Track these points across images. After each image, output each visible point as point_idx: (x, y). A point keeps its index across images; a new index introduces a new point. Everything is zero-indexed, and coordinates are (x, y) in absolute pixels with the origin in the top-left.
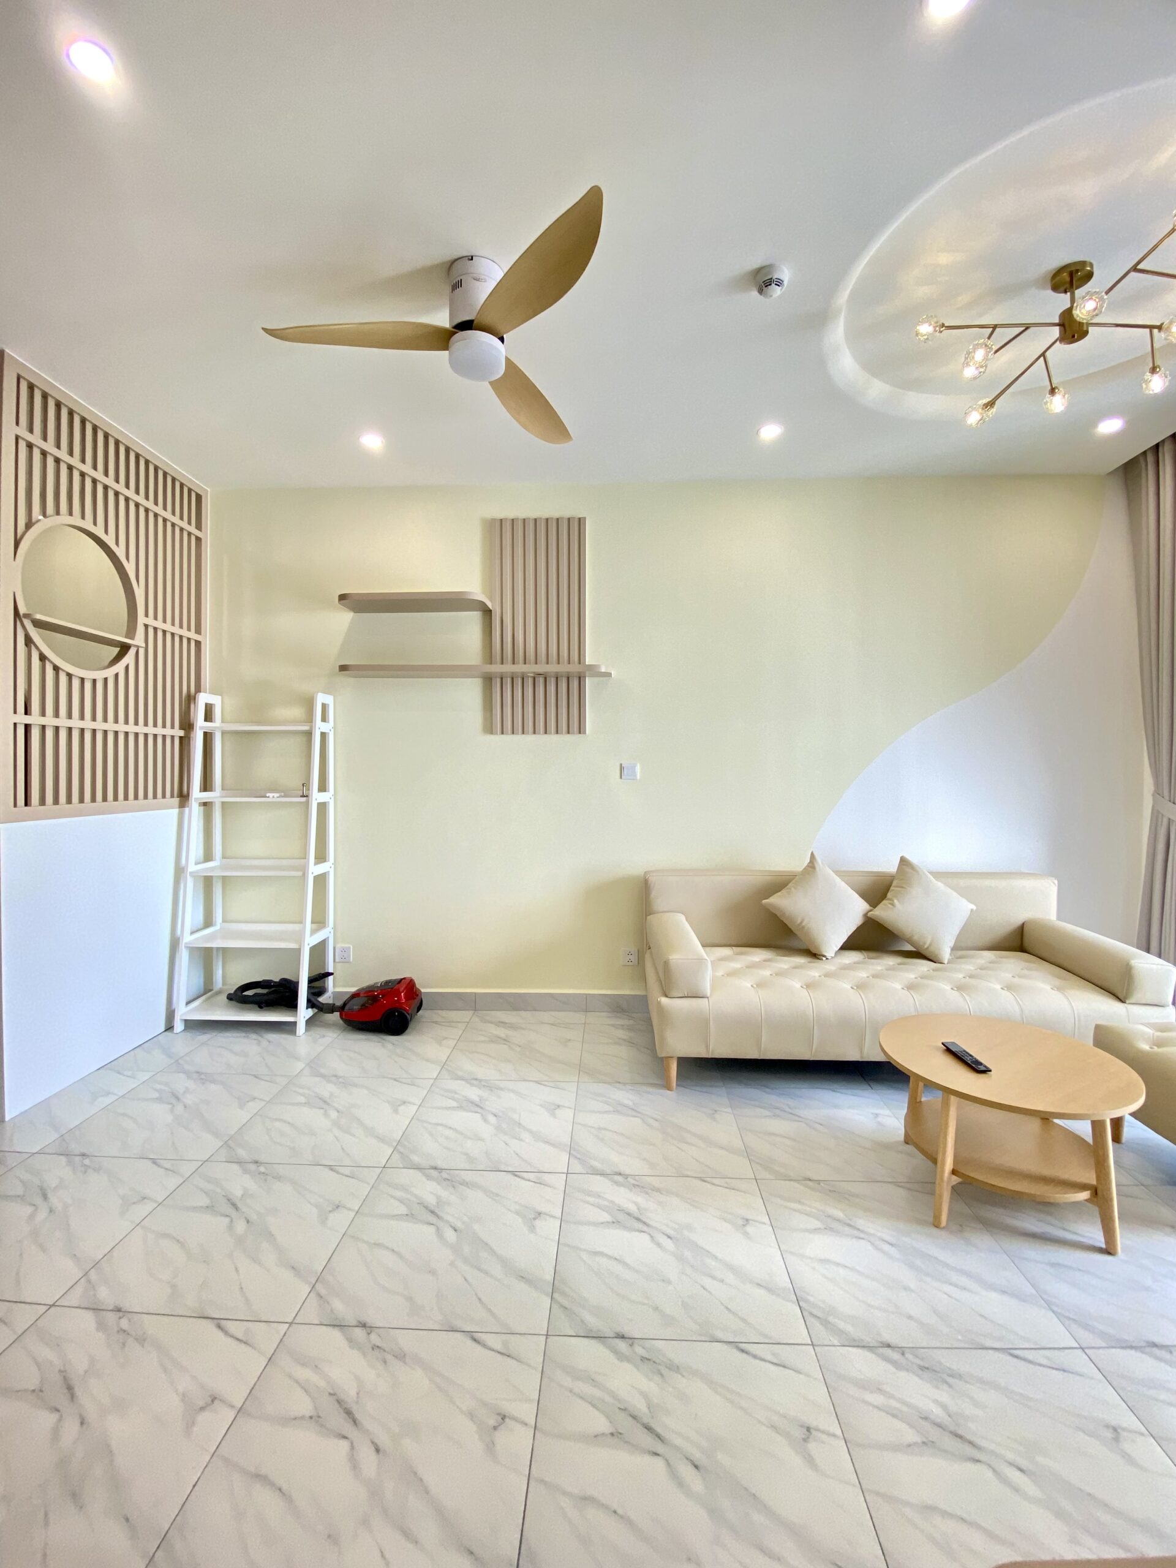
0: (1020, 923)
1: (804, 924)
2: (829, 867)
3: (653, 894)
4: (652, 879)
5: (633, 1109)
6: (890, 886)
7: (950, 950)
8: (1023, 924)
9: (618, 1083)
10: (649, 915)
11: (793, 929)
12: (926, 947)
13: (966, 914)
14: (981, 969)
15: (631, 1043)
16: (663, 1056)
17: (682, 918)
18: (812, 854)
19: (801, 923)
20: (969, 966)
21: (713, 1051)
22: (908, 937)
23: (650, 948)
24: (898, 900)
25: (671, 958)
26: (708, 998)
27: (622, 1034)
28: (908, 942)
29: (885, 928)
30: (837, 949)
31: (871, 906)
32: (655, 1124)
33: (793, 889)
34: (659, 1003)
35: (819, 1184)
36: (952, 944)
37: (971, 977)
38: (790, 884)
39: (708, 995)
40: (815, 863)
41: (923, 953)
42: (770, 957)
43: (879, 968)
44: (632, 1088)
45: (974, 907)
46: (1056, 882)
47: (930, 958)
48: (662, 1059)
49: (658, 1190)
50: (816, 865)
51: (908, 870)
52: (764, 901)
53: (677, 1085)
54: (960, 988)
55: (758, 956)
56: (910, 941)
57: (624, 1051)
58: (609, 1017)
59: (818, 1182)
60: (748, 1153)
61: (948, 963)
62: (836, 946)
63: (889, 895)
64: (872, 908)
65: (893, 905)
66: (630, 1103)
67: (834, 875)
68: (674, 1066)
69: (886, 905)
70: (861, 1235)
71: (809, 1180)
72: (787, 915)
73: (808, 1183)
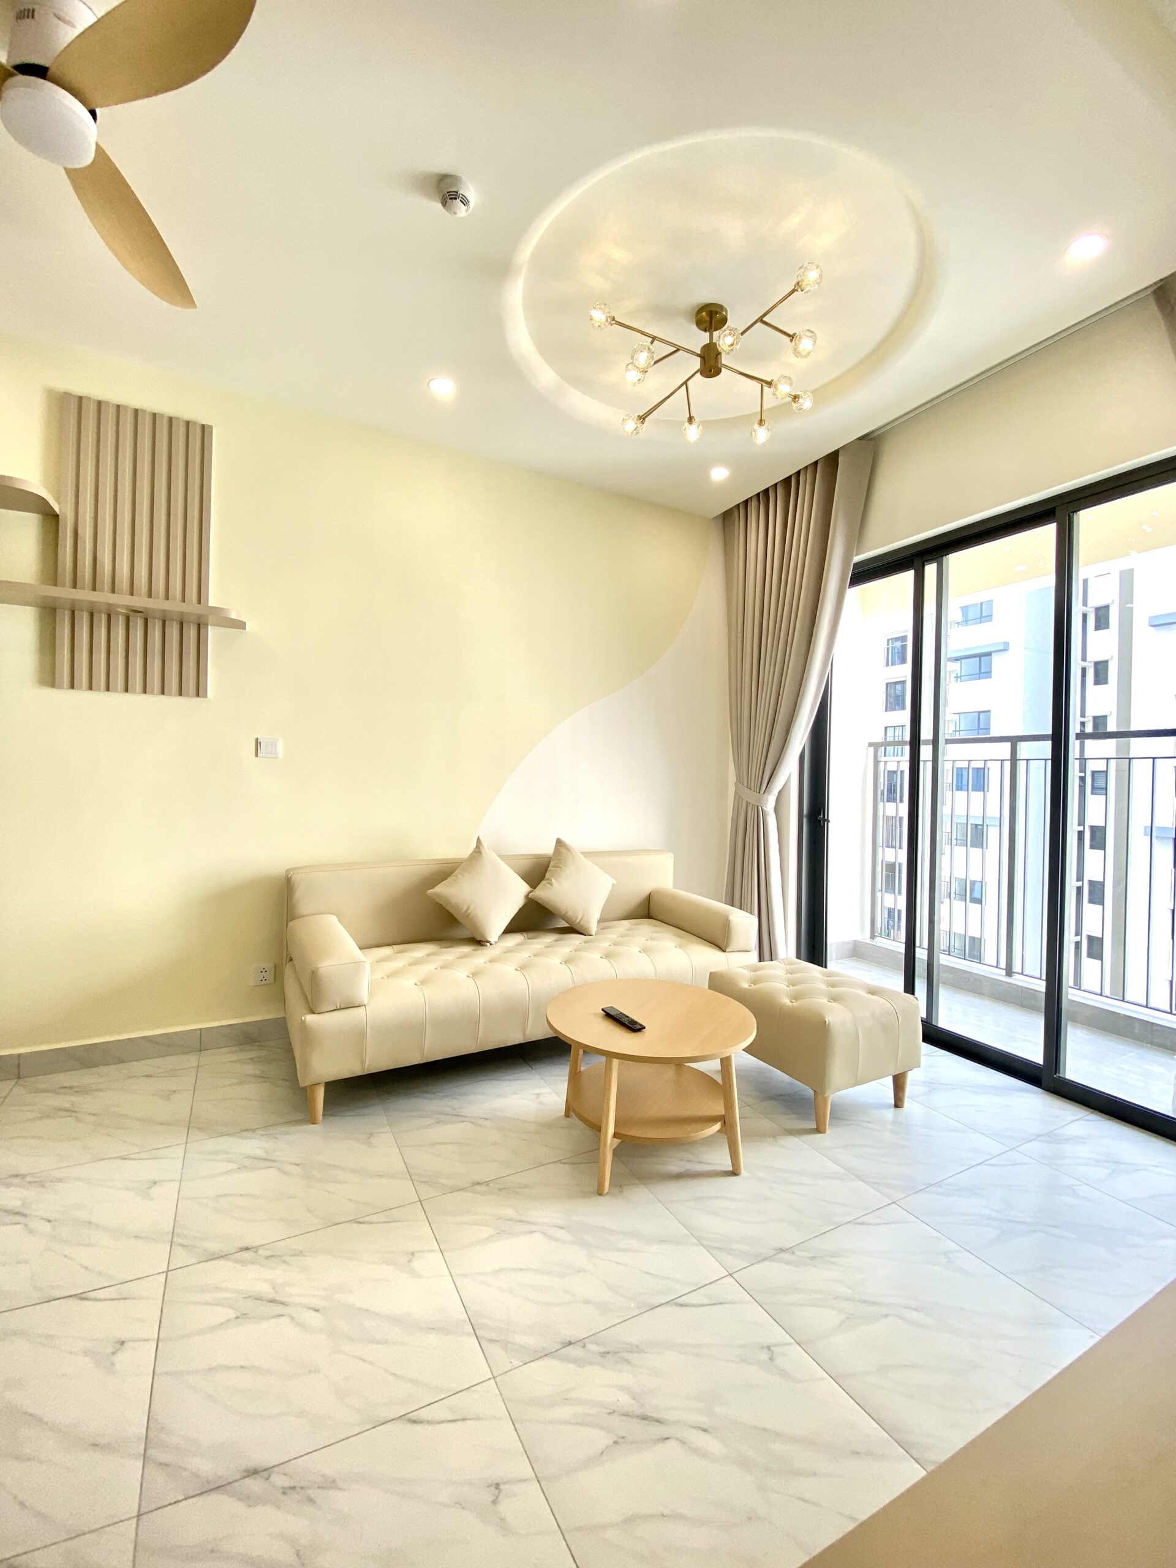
0: (648, 893)
1: (469, 912)
2: (493, 850)
3: (298, 894)
4: (296, 877)
5: (265, 1159)
6: (548, 866)
7: (596, 923)
8: (650, 893)
9: (246, 1131)
10: (291, 920)
11: (456, 918)
12: (578, 921)
13: (610, 887)
14: (622, 937)
15: (263, 1078)
16: (307, 1084)
17: (334, 919)
18: (479, 840)
19: (467, 910)
20: (613, 936)
21: (369, 1066)
22: (564, 913)
23: (291, 960)
24: (556, 880)
25: (320, 966)
26: (365, 1006)
27: (249, 1069)
28: (563, 919)
29: (545, 907)
30: (501, 934)
31: (531, 887)
32: (296, 1170)
33: (459, 876)
34: (303, 1023)
35: (488, 1185)
36: (597, 917)
37: (615, 944)
38: (456, 872)
39: (366, 1002)
40: (481, 848)
41: (575, 928)
42: (433, 950)
43: (539, 947)
44: (263, 1133)
45: (615, 882)
46: (673, 856)
47: (581, 932)
48: (305, 1089)
49: (300, 1253)
50: (482, 850)
51: (563, 850)
52: (430, 891)
53: (324, 1115)
54: (607, 956)
55: (421, 951)
56: (565, 918)
57: (252, 1091)
58: (232, 1052)
59: (487, 1183)
60: (410, 1174)
61: (595, 934)
62: (499, 932)
63: (547, 875)
64: (532, 889)
65: (551, 884)
66: (260, 1153)
67: (498, 858)
68: (320, 1095)
69: (545, 885)
70: (533, 1228)
71: (478, 1184)
72: (453, 903)
73: (478, 1188)
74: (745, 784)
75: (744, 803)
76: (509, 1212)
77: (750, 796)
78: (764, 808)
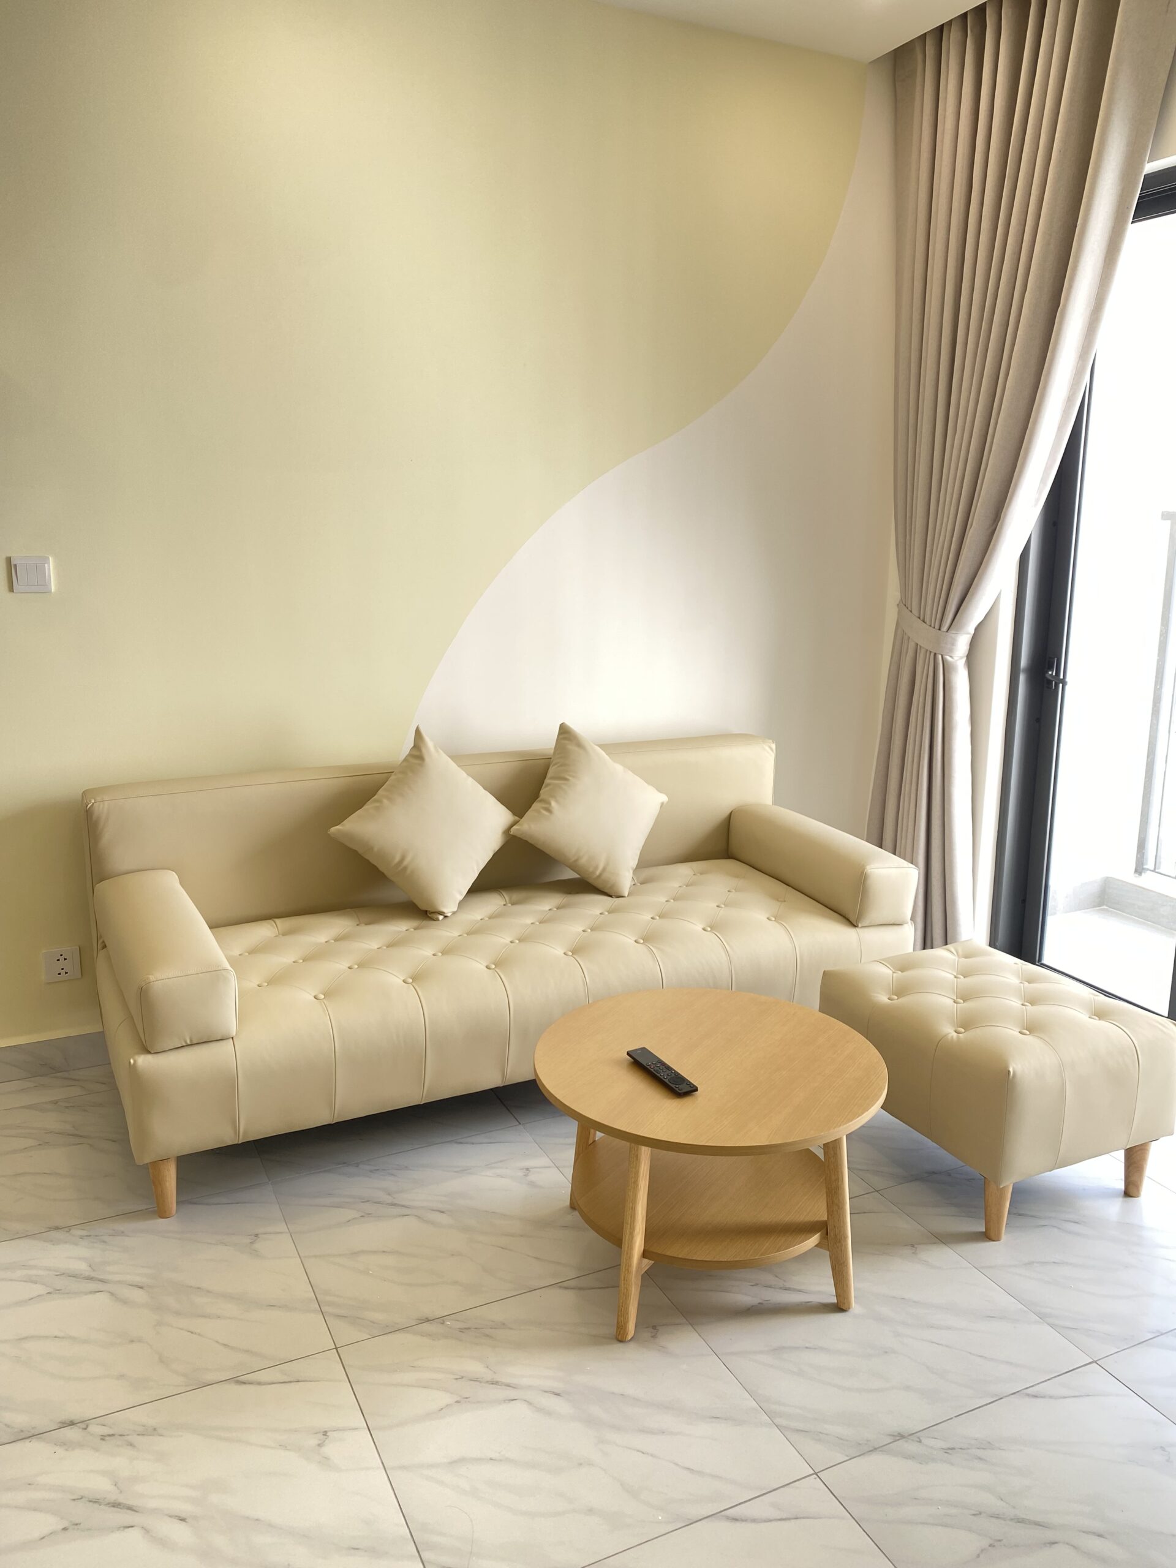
0: (725, 816)
1: (405, 863)
2: (445, 751)
3: (108, 835)
4: (102, 807)
5: (90, 1279)
6: (544, 776)
7: (631, 872)
8: (730, 814)
10: (98, 882)
11: (386, 873)
12: (598, 873)
13: (656, 809)
14: (675, 899)
16: (147, 1160)
17: (171, 880)
18: (418, 732)
19: (402, 861)
20: (658, 897)
21: (245, 1133)
22: (571, 860)
23: (105, 947)
24: (557, 801)
25: (152, 978)
26: (232, 1036)
27: (52, 1121)
28: (570, 869)
29: (538, 849)
30: (461, 898)
31: (514, 814)
32: (139, 1296)
33: (385, 801)
34: (133, 1069)
35: (443, 1323)
36: (634, 863)
37: (662, 916)
38: (381, 792)
39: (233, 1031)
40: (424, 750)
41: (593, 884)
43: (528, 921)
44: (84, 1233)
45: (666, 799)
46: (774, 746)
47: (606, 891)
48: (146, 1167)
49: (154, 1431)
50: (425, 752)
51: (571, 747)
52: (333, 829)
53: (179, 1204)
54: (647, 938)
56: (573, 867)
59: (441, 1320)
60: (320, 1305)
61: (629, 895)
62: (460, 893)
63: (543, 792)
64: (517, 818)
65: (549, 810)
66: (82, 1267)
67: (452, 765)
68: (170, 1176)
69: (539, 812)
70: (512, 1394)
71: (428, 1320)
72: (376, 849)
73: (426, 1327)
74: (916, 611)
75: (912, 646)
76: (475, 1367)
77: (922, 635)
78: (948, 658)
